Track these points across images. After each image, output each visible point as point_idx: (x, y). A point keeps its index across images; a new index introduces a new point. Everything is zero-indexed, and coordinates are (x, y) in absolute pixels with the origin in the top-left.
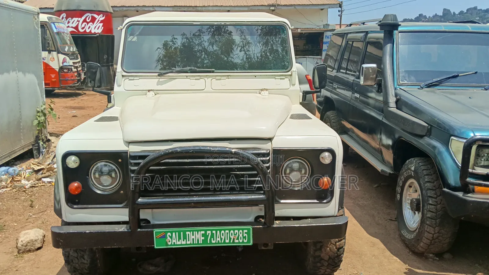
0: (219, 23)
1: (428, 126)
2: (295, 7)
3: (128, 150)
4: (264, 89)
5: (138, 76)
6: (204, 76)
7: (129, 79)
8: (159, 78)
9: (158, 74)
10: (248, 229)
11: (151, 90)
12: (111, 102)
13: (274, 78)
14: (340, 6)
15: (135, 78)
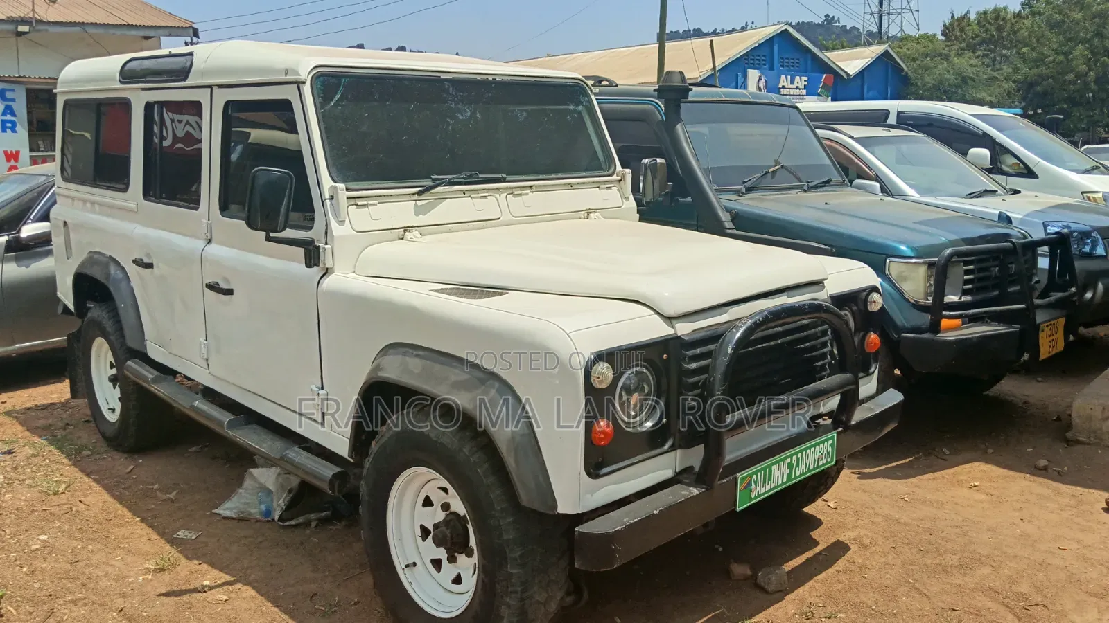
0: (485, 77)
1: (832, 249)
2: (84, 29)
3: (676, 334)
4: (590, 209)
5: (380, 196)
6: (493, 189)
7: (357, 205)
8: (415, 199)
9: (418, 189)
10: (832, 438)
11: (408, 227)
12: (317, 265)
13: (598, 187)
14: (196, 33)
15: (370, 203)
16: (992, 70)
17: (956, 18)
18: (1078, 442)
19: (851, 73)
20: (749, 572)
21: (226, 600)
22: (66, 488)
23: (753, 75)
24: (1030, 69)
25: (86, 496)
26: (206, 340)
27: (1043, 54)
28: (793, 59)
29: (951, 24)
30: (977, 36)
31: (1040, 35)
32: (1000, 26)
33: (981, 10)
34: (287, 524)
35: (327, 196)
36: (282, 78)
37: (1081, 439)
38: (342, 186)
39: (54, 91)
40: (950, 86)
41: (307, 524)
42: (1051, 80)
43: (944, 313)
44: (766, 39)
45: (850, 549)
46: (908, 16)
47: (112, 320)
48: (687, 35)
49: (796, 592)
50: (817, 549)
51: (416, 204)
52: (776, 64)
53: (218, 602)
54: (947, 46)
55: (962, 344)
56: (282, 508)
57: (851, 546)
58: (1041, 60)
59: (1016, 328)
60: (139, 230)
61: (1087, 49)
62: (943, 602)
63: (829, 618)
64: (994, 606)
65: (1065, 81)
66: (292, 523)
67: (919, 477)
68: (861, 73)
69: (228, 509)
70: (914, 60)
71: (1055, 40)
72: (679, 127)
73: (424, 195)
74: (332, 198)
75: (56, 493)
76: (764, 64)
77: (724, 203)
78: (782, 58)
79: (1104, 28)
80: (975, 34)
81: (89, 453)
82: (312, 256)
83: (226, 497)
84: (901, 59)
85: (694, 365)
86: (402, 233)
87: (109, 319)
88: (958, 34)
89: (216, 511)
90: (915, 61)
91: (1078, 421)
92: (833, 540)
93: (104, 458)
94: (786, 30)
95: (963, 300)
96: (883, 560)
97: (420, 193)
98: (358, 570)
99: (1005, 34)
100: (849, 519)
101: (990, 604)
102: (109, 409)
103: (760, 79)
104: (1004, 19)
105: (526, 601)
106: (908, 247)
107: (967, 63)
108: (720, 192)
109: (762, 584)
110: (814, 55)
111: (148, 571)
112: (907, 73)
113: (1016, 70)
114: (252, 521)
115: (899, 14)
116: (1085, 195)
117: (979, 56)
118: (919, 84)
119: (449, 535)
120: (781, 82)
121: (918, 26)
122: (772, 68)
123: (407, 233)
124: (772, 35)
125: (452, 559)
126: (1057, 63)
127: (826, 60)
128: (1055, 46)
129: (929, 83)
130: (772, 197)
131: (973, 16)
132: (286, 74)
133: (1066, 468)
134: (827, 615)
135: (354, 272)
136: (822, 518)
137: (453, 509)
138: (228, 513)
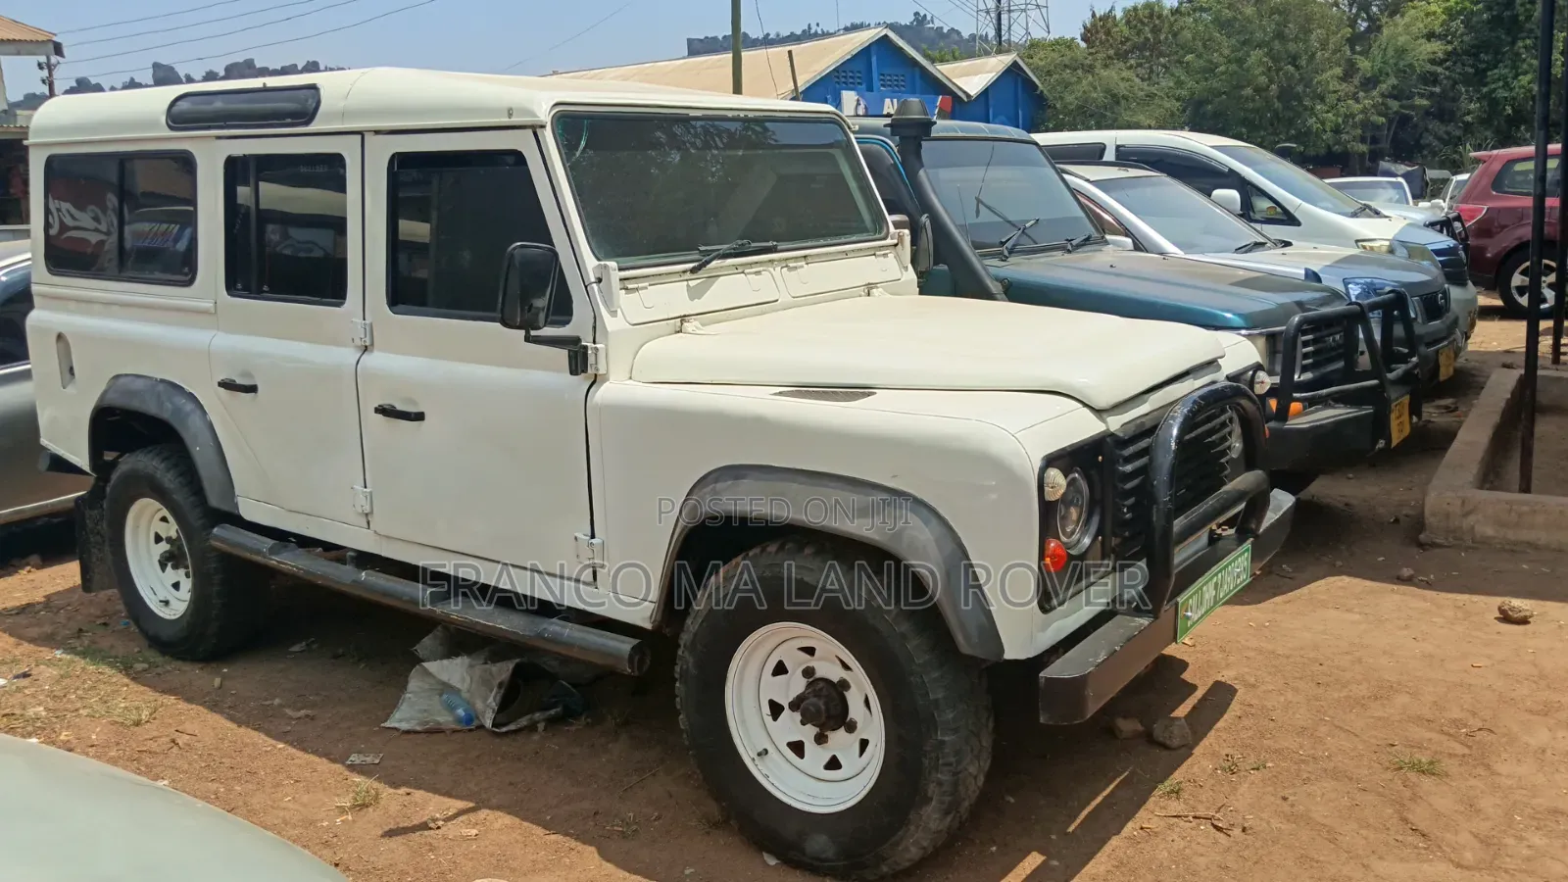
3: (1108, 429)
4: (869, 284)
5: (649, 276)
6: (765, 262)
7: (627, 289)
8: (686, 278)
9: (691, 265)
10: (1247, 550)
11: (685, 316)
12: (585, 370)
13: (874, 255)
14: (58, 49)
15: (640, 285)
16: (1148, 85)
17: (1098, 16)
18: (1434, 545)
19: (972, 94)
20: (1140, 728)
21: (476, 835)
22: (151, 714)
23: (849, 97)
24: (1197, 83)
25: (182, 723)
26: (365, 487)
27: (1211, 62)
28: (897, 76)
29: (1094, 25)
30: (1128, 39)
31: (1206, 38)
32: (1155, 26)
33: (1130, 4)
34: (504, 729)
35: (593, 280)
36: (504, 120)
37: (1438, 541)
38: (612, 264)
39: (25, 142)
40: (1097, 107)
41: (532, 728)
42: (1224, 97)
43: (1295, 395)
44: (860, 49)
45: (1236, 691)
46: (1034, 14)
47: (172, 472)
48: (767, 42)
49: (1202, 744)
50: (1199, 694)
51: (688, 286)
52: (876, 83)
53: (466, 839)
54: (1091, 54)
55: (1317, 433)
56: (494, 710)
57: (1237, 687)
58: (1210, 70)
59: (1368, 410)
60: (224, 341)
61: (1267, 54)
62: (1376, 737)
63: (1258, 769)
64: (1434, 736)
65: (1241, 97)
66: (512, 727)
67: (1272, 600)
68: (985, 93)
69: (402, 718)
70: (1049, 73)
71: (1226, 44)
72: (921, 173)
73: (700, 272)
74: (599, 280)
75: (138, 724)
76: (859, 83)
77: (991, 269)
78: (883, 75)
79: (1285, 26)
80: (1124, 37)
81: (146, 666)
82: (579, 360)
83: (392, 706)
84: (1032, 71)
85: (1129, 468)
86: (679, 324)
87: (168, 470)
88: (1103, 37)
89: (387, 724)
90: (1051, 75)
91: (1432, 519)
92: (1211, 683)
93: (169, 671)
94: (886, 36)
95: (1302, 378)
96: (1282, 699)
97: (693, 271)
98: (635, 777)
99: (1162, 37)
100: (1217, 656)
101: (1428, 735)
102: (161, 601)
103: (858, 104)
104: (1160, 16)
105: (960, 775)
106: (1234, 314)
107: (1118, 77)
108: (985, 256)
109: (1161, 739)
110: (923, 69)
111: (342, 810)
112: (1042, 92)
113: (1179, 84)
114: (448, 732)
115: (1024, 10)
116: (1360, 244)
117: (1131, 67)
118: (1058, 106)
119: (823, 707)
120: (886, 108)
121: (1048, 28)
122: (870, 89)
123: (685, 324)
124: (867, 44)
125: (821, 739)
126: (1231, 75)
127: (939, 76)
128: (1226, 52)
129: (1071, 104)
130: (1042, 260)
131: (1119, 14)
132: (510, 115)
133: (1432, 576)
134: (1255, 766)
135: (631, 378)
136: (1186, 658)
137: (819, 674)
138: (404, 726)
